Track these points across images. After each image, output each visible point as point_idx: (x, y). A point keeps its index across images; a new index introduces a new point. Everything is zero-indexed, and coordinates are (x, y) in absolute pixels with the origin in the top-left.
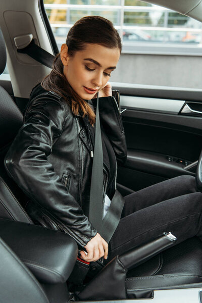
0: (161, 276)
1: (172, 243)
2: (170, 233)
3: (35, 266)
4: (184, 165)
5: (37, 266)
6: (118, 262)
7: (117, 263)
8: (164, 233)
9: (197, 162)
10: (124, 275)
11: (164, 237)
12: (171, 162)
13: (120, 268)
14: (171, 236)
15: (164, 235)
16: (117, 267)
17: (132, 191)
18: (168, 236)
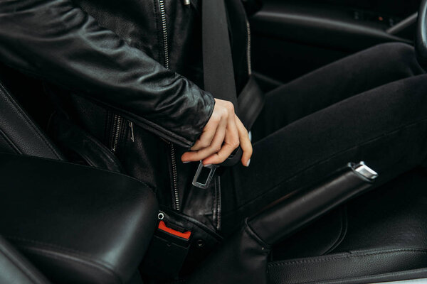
0: (344, 255)
1: (368, 186)
2: (362, 163)
3: (52, 253)
4: (386, 25)
5: (56, 254)
6: (248, 232)
7: (245, 234)
8: (349, 165)
9: (415, 15)
10: (264, 258)
11: (350, 174)
12: (359, 22)
13: (252, 244)
14: (365, 170)
15: (350, 170)
16: (247, 243)
17: (276, 82)
18: (358, 170)
